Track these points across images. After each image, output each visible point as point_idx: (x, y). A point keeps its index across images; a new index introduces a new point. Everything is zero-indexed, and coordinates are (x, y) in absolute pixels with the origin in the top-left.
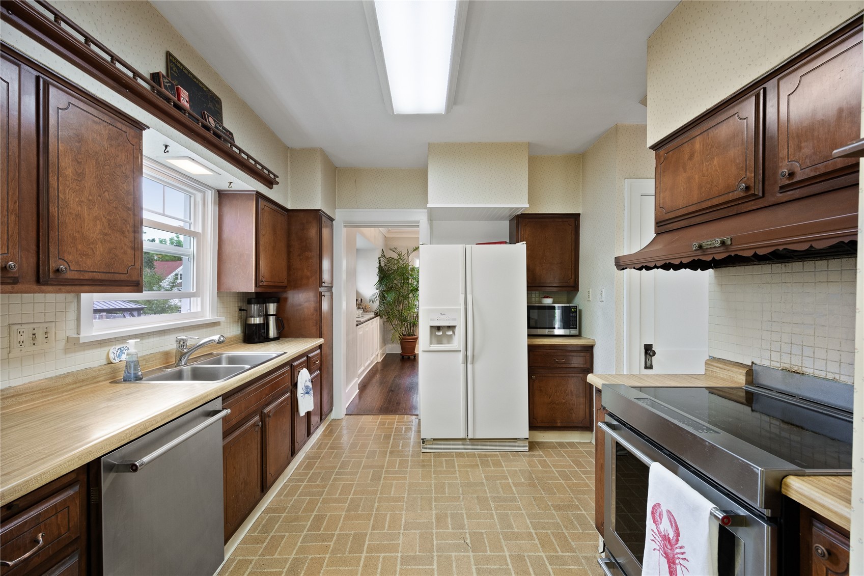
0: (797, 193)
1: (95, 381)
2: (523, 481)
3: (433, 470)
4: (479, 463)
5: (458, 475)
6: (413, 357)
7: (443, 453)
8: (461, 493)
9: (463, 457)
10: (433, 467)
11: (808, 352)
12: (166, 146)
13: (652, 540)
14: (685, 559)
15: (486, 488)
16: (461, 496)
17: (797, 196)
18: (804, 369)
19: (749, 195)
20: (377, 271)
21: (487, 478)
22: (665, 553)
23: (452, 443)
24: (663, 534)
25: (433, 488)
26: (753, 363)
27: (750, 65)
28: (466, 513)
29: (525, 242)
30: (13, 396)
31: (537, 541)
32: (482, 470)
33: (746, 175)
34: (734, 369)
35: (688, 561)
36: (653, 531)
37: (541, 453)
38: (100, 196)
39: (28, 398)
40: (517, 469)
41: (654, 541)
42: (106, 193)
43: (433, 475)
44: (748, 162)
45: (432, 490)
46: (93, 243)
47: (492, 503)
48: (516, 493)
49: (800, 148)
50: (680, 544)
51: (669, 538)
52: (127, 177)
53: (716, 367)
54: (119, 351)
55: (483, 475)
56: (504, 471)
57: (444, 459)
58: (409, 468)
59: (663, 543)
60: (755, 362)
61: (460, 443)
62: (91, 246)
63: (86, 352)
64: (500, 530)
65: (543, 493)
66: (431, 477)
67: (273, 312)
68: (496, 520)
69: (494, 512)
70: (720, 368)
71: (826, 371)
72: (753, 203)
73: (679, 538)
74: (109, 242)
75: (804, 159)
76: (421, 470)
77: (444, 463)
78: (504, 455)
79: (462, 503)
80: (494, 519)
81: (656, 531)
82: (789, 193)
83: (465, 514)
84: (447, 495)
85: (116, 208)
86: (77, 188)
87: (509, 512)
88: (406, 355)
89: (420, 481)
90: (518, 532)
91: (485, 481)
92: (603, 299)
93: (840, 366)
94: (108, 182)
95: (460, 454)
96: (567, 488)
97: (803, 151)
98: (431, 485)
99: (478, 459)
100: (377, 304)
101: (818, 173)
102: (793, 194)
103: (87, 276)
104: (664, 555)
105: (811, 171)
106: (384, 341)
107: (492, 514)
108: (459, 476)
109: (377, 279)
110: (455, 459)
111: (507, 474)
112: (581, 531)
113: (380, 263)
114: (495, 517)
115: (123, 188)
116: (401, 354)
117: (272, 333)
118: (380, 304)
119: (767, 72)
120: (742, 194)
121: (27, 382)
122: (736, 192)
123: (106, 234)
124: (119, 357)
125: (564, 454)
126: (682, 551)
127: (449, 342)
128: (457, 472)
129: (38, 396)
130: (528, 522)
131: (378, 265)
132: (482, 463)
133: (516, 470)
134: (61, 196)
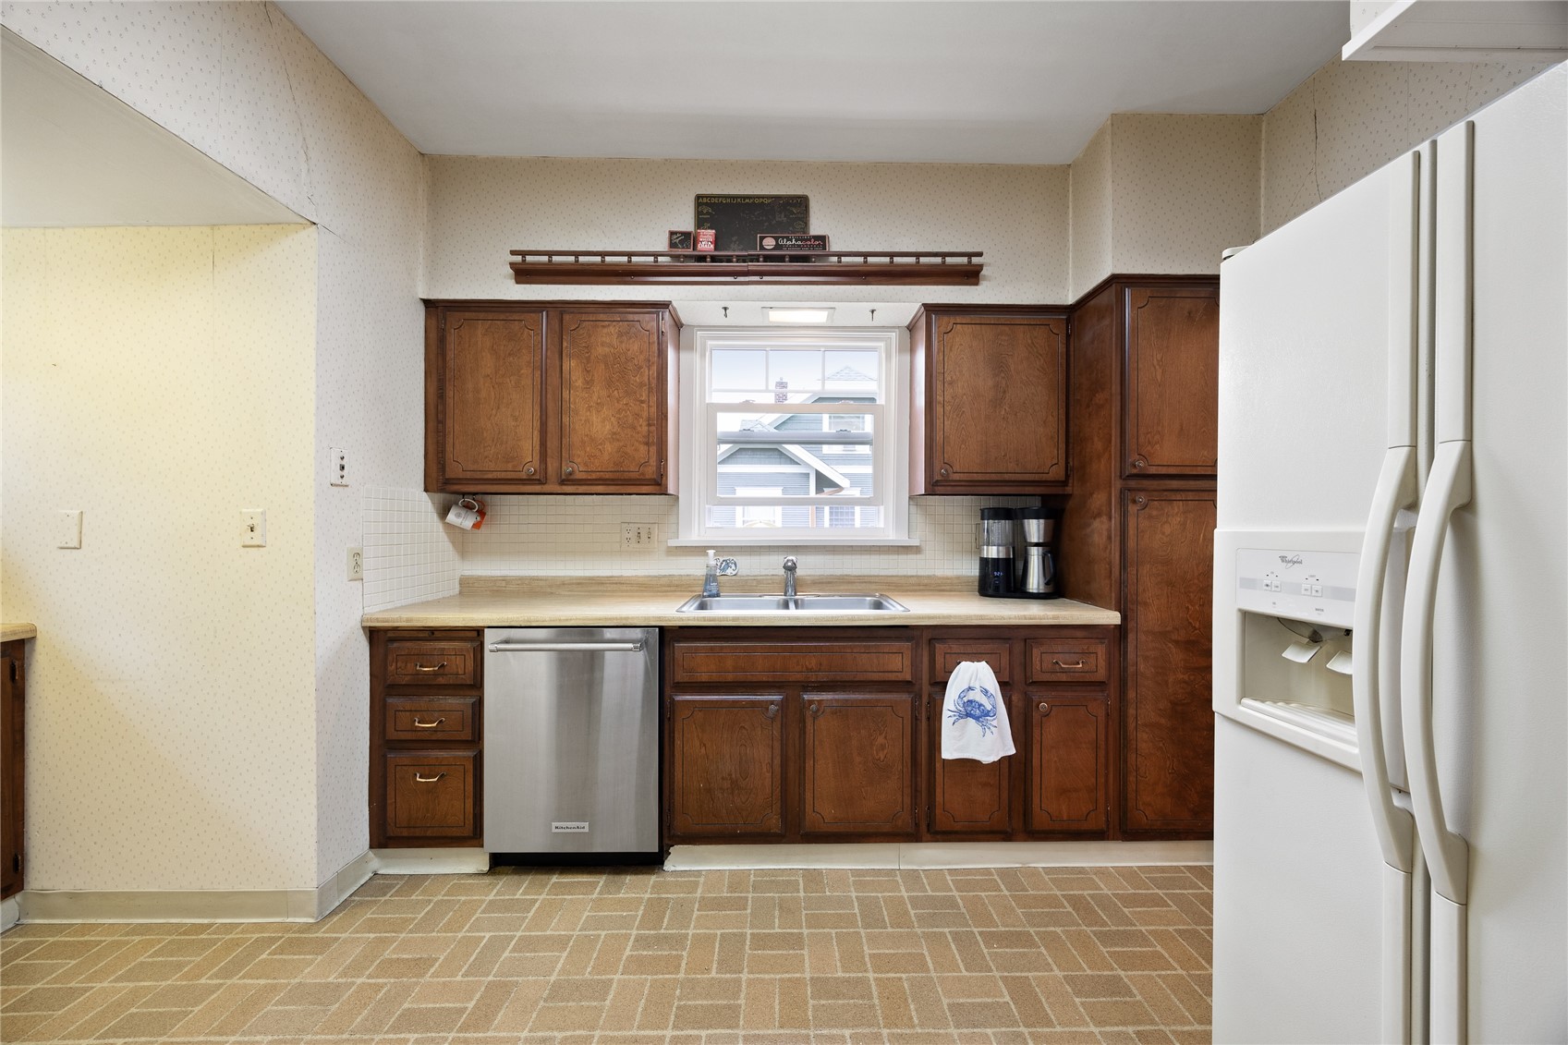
1: (690, 589)
12: (725, 309)
30: (616, 583)
38: (609, 397)
39: (628, 588)
42: (616, 392)
46: (601, 444)
52: (641, 368)
54: (724, 563)
62: (600, 447)
63: (688, 558)
67: (1039, 538)
74: (618, 440)
85: (626, 404)
86: (586, 395)
94: (618, 381)
103: (594, 476)
115: (636, 381)
117: (1035, 582)
121: (634, 574)
123: (615, 434)
124: (724, 570)
129: (636, 588)
134: (572, 406)
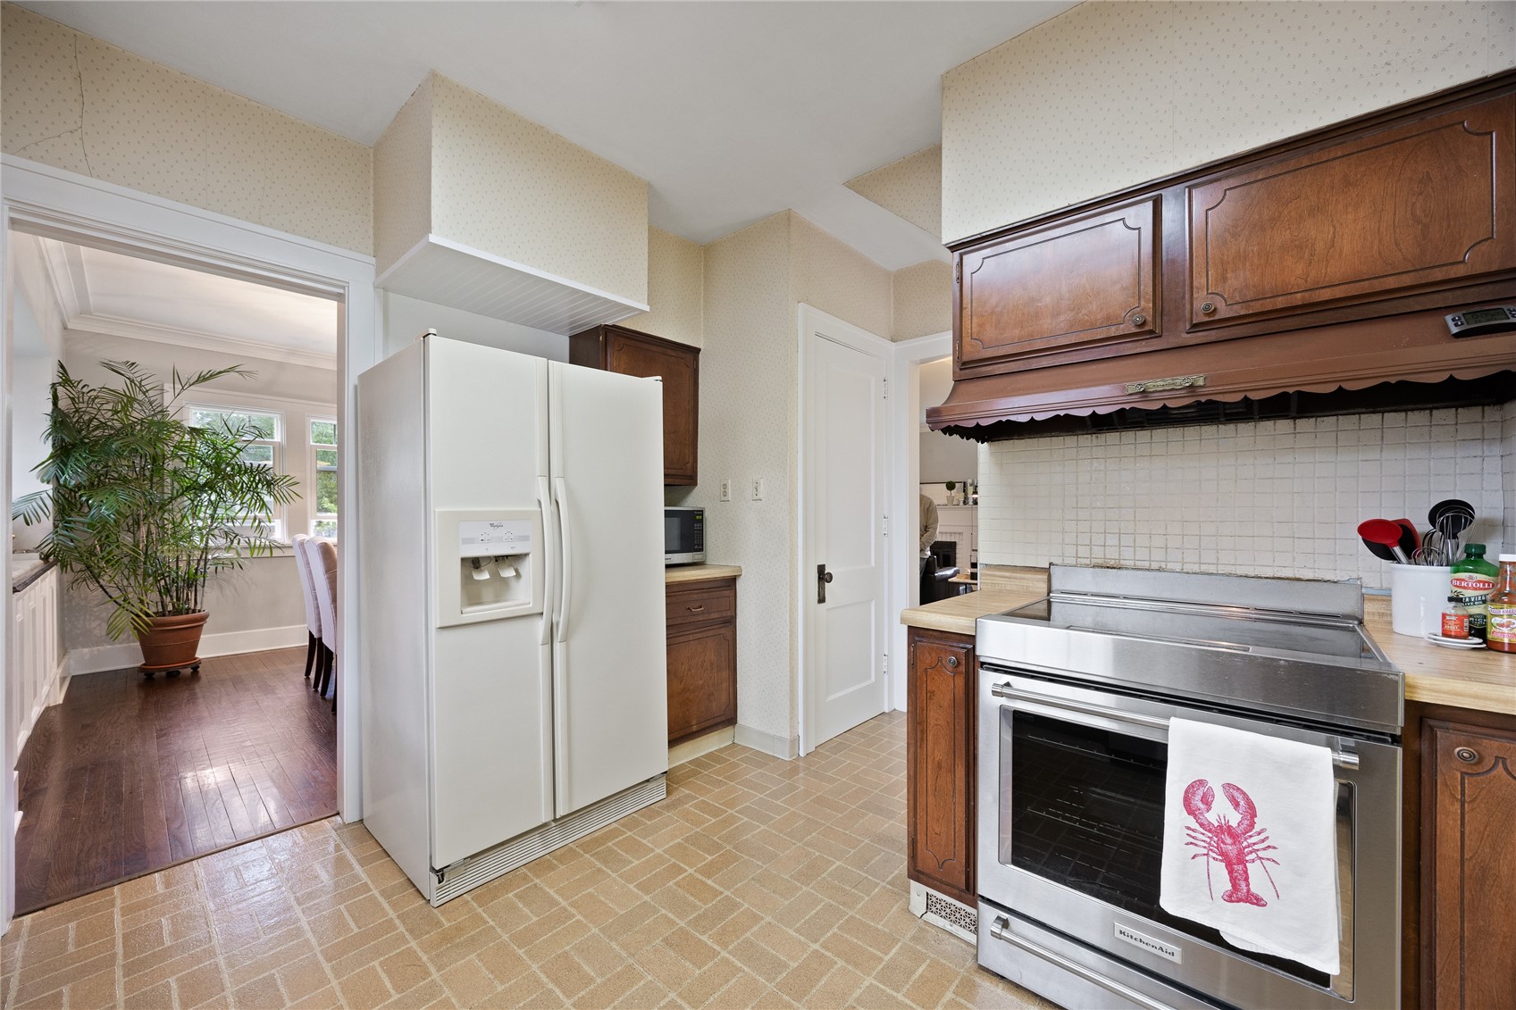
0: (1213, 335)
2: (710, 858)
3: (505, 937)
4: (599, 865)
5: (579, 917)
6: (189, 671)
7: (496, 883)
8: (624, 954)
9: (552, 867)
10: (498, 930)
11: (1127, 540)
13: (1187, 844)
14: (1269, 847)
15: (664, 911)
16: (631, 961)
17: (1213, 339)
18: (1122, 562)
19: (1144, 332)
20: (46, 424)
21: (644, 888)
22: (1222, 854)
23: (515, 847)
24: (1216, 824)
25: (551, 986)
26: (1050, 564)
27: (1147, 158)
28: (680, 995)
29: (660, 378)
31: (840, 963)
32: (620, 876)
33: (1139, 303)
34: (1028, 576)
35: (1274, 848)
36: (1188, 828)
37: (687, 792)
40: (679, 840)
41: (1191, 843)
43: (521, 952)
44: (1142, 287)
45: (551, 991)
47: (704, 938)
48: (721, 889)
49: (1224, 279)
50: (1257, 828)
51: (1229, 827)
53: (1000, 577)
55: (631, 886)
56: (660, 856)
57: (510, 895)
58: (432, 969)
59: (1216, 839)
60: (1055, 562)
61: (535, 840)
64: (771, 986)
65: (760, 863)
66: (519, 959)
68: (746, 969)
69: (724, 954)
70: (1007, 577)
71: (1150, 560)
72: (1144, 343)
73: (1256, 820)
75: (1231, 291)
76: (473, 956)
77: (521, 905)
78: (630, 823)
79: (650, 978)
80: (740, 970)
81: (1196, 826)
82: (1200, 334)
83: (680, 1001)
84: (599, 981)
87: (748, 934)
88: (160, 670)
89: (500, 988)
90: (800, 967)
91: (647, 898)
92: (760, 496)
93: (1166, 552)
95: (540, 866)
96: (781, 835)
97: (1230, 282)
98: (538, 981)
99: (587, 856)
100: (47, 524)
101: (1251, 312)
102: (1207, 335)
104: (1220, 858)
105: (1242, 308)
106: (67, 640)
107: (727, 962)
108: (585, 916)
109: (47, 449)
110: (537, 881)
111: (673, 860)
112: (867, 898)
113: (55, 403)
114: (739, 964)
116: (141, 669)
118: (56, 526)
119: (1174, 174)
120: (1134, 330)
122: (1122, 326)
125: (720, 778)
126: (1262, 836)
127: (498, 599)
128: (573, 911)
130: (792, 932)
131: (49, 408)
132: (605, 862)
133: (679, 843)
